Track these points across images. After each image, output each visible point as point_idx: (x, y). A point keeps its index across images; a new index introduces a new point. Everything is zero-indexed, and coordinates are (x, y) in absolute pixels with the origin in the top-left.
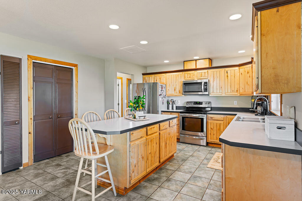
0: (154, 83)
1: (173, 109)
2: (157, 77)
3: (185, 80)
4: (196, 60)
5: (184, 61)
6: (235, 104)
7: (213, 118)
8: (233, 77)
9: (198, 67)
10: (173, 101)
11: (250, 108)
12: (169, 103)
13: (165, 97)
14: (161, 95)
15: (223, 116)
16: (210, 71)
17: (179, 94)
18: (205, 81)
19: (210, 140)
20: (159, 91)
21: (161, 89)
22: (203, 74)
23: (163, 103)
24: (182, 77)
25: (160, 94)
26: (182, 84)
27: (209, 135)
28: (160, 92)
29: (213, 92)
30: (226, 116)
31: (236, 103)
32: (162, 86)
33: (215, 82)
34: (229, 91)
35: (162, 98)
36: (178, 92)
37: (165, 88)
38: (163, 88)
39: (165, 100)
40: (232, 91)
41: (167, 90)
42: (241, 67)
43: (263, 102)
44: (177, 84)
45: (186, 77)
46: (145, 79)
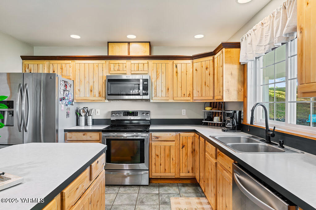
0: (48, 74)
1: (86, 124)
2: (55, 66)
3: (110, 75)
4: (129, 43)
5: (108, 42)
6: (183, 114)
7: (159, 137)
8: (184, 74)
9: (132, 54)
10: (87, 111)
11: (203, 120)
12: (80, 114)
13: (71, 102)
14: (64, 99)
15: (174, 134)
16: (151, 62)
17: (100, 98)
18: (145, 77)
19: (155, 175)
20: (60, 92)
21: (63, 88)
22: (141, 66)
23: (68, 115)
24: (104, 69)
25: (61, 96)
26: (104, 81)
27: (153, 167)
28: (62, 93)
29: (156, 96)
30: (178, 133)
31: (185, 112)
32: (65, 82)
33: (159, 80)
34: (179, 95)
35: (67, 105)
36: (97, 95)
37: (72, 86)
38: (68, 86)
39: (73, 109)
40: (183, 95)
41: (77, 91)
42: (195, 61)
43: (235, 112)
44: (96, 79)
45: (112, 69)
46: (28, 68)
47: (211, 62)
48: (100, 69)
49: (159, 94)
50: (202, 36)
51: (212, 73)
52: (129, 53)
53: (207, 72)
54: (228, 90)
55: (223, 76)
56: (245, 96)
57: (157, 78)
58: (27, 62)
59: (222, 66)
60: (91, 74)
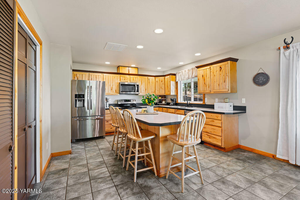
2: (93, 76)
4: (129, 67)
5: (119, 66)
8: (152, 83)
16: (139, 77)
17: (116, 93)
18: (137, 84)
22: (134, 79)
24: (118, 79)
26: (118, 85)
34: (150, 92)
36: (114, 91)
40: (152, 92)
42: (156, 78)
43: (174, 99)
44: (114, 84)
45: (122, 79)
46: (76, 76)
47: (164, 79)
48: (116, 79)
49: (142, 91)
50: (160, 68)
51: (164, 84)
52: (129, 72)
53: (162, 83)
54: (172, 91)
55: (170, 86)
56: (177, 93)
57: (142, 84)
58: (75, 73)
59: (170, 82)
60: (111, 82)
